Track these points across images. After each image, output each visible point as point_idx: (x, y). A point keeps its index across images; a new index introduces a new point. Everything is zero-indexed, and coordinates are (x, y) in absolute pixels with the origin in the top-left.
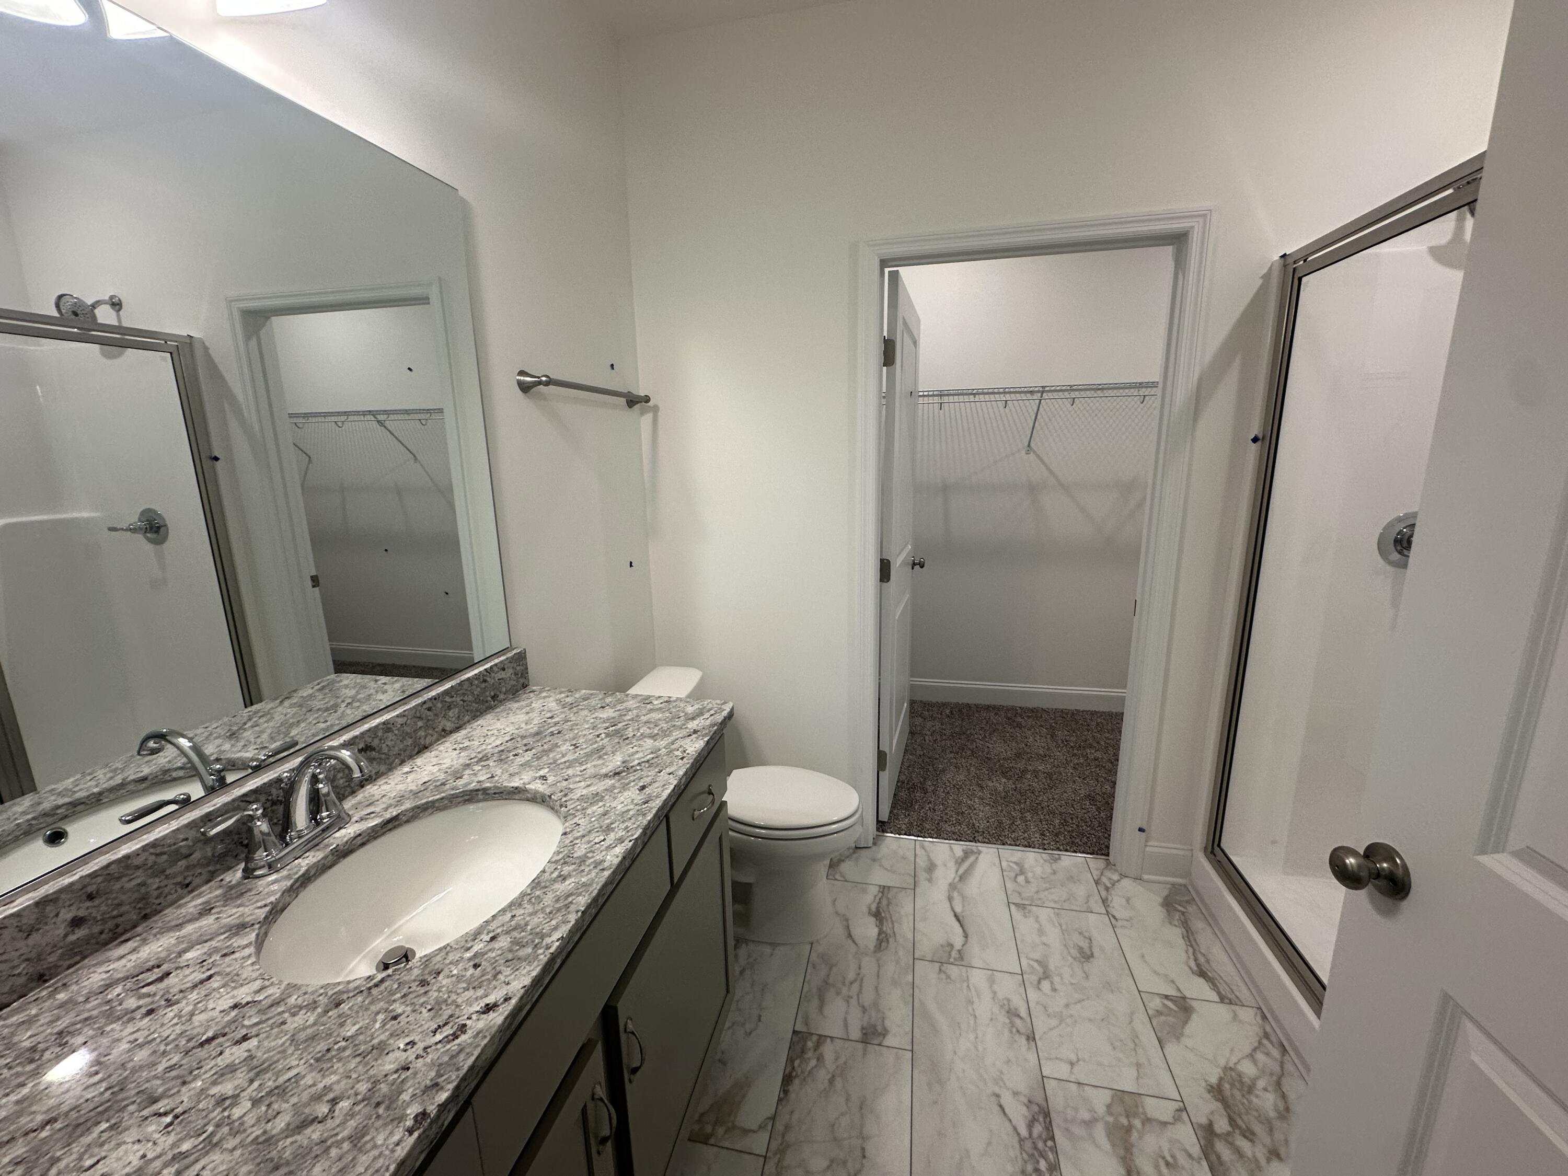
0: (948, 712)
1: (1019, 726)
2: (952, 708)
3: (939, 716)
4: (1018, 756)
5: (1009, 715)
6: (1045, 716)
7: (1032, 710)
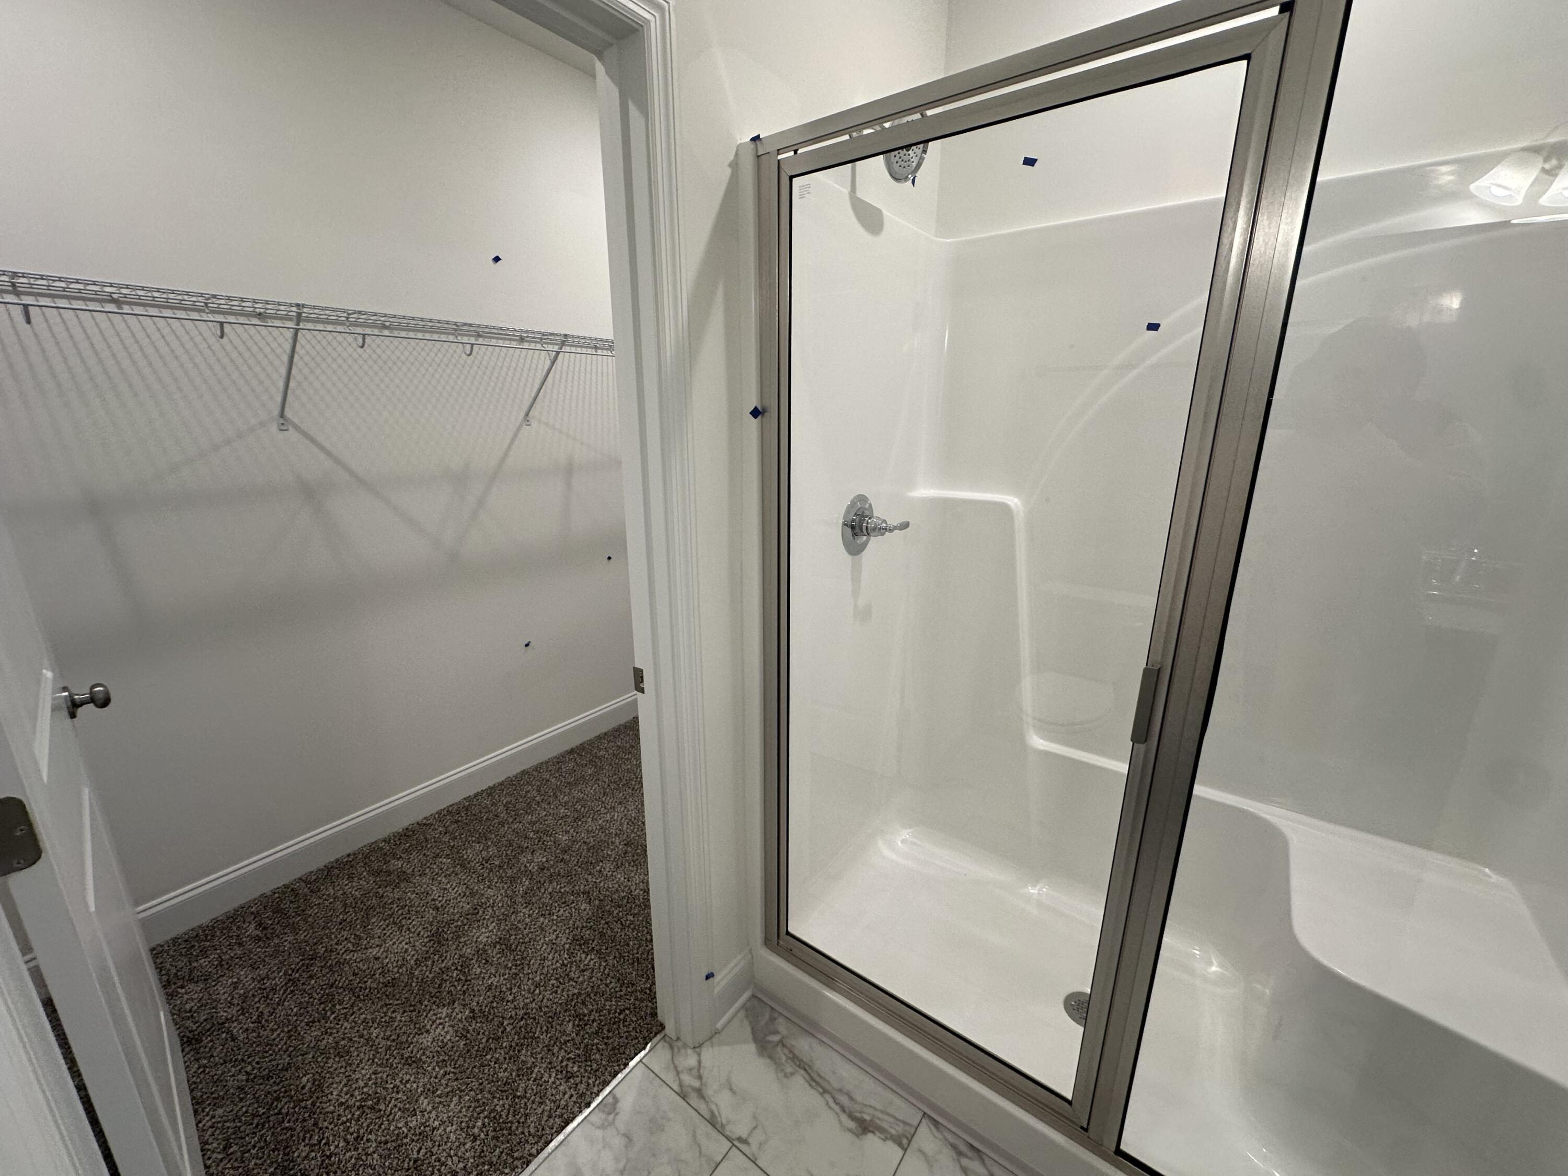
0: (252, 929)
1: (404, 877)
2: (256, 915)
3: (238, 951)
4: (437, 938)
5: (375, 866)
6: (431, 834)
7: (407, 834)
